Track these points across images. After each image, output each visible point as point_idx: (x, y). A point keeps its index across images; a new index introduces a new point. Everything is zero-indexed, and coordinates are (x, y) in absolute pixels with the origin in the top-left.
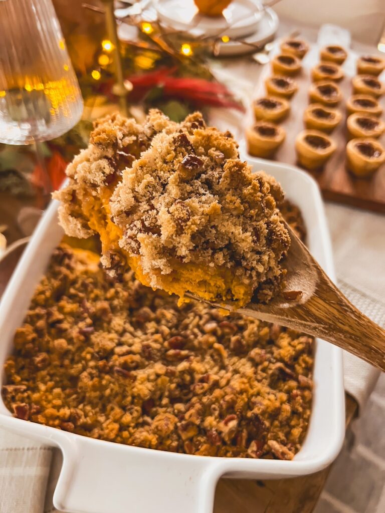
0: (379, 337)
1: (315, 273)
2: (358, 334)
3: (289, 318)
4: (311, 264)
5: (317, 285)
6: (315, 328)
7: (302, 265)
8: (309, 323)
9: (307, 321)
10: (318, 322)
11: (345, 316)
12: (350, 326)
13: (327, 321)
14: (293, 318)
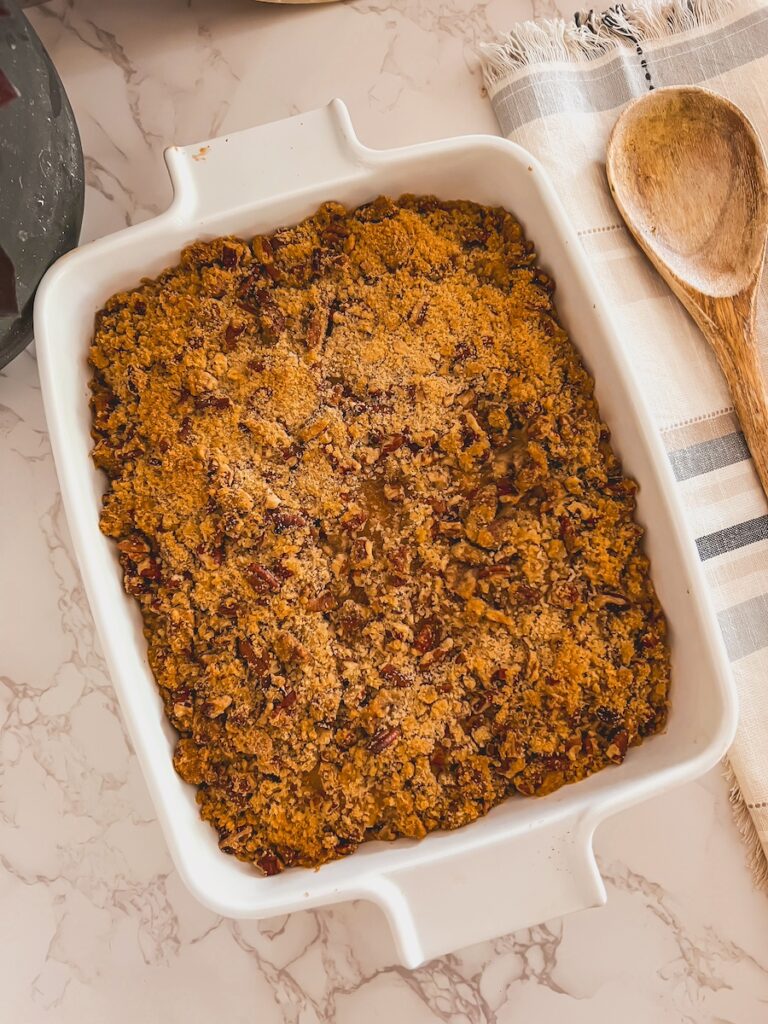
0: (750, 364)
1: (750, 281)
2: (737, 352)
3: (693, 301)
4: (754, 272)
5: (741, 293)
6: (707, 323)
7: (746, 267)
8: (705, 316)
9: (705, 312)
10: (713, 319)
11: (739, 330)
12: (735, 340)
13: (721, 323)
14: (697, 302)
